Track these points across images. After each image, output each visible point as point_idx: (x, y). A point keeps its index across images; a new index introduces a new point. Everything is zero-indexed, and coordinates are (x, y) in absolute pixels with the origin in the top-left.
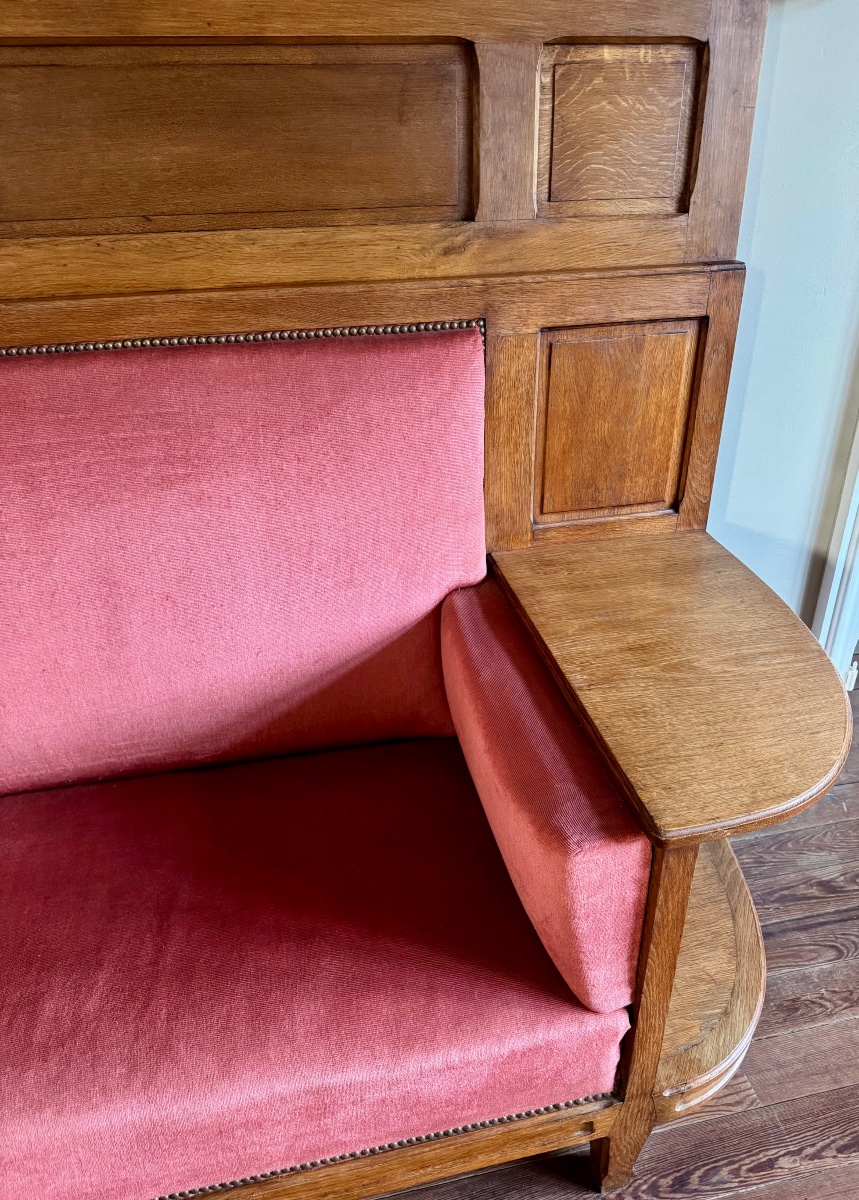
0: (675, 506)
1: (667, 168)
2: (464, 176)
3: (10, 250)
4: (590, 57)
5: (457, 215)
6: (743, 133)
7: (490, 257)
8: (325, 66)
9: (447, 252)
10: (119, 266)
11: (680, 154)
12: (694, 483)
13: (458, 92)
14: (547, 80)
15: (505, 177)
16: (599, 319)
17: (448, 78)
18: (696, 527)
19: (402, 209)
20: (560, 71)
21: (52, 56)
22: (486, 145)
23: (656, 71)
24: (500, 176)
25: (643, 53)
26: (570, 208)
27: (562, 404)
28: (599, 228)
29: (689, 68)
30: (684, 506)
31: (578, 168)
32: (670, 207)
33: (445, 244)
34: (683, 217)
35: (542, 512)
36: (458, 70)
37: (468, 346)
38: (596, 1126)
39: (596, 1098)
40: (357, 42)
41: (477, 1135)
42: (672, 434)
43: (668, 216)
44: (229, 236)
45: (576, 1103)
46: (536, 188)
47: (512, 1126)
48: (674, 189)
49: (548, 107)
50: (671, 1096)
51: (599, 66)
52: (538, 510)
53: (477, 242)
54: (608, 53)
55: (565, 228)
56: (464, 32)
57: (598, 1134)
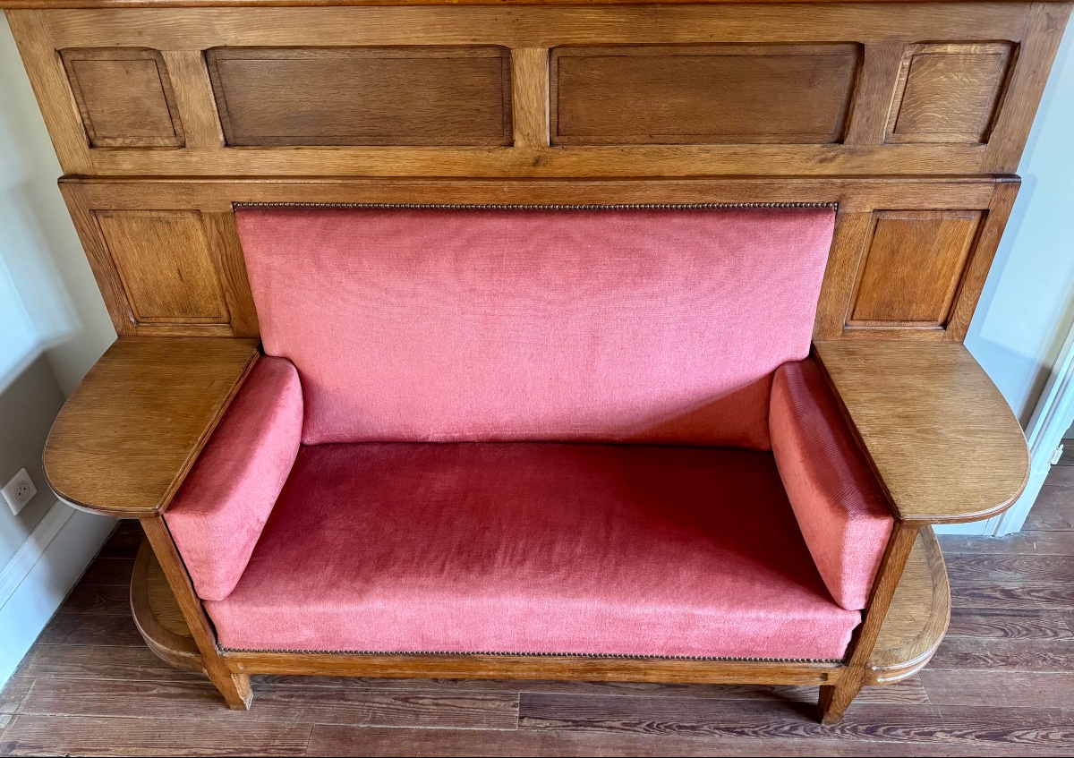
0: (945, 325)
1: (977, 116)
2: (842, 117)
3: (577, 152)
4: (938, 50)
5: (832, 140)
6: (1036, 97)
7: (848, 165)
8: (772, 57)
9: (822, 161)
10: (631, 162)
11: (989, 108)
12: (960, 312)
13: (849, 72)
14: (907, 63)
15: (868, 120)
16: (913, 207)
17: (844, 63)
18: (956, 340)
19: (799, 136)
20: (916, 59)
21: (622, 51)
22: (860, 101)
23: (981, 59)
24: (865, 119)
25: (974, 48)
26: (908, 138)
27: (878, 254)
28: (923, 151)
29: (1004, 57)
30: (951, 325)
31: (918, 115)
32: (976, 139)
33: (822, 157)
34: (983, 147)
35: (852, 319)
36: (851, 59)
37: (826, 221)
38: (829, 677)
39: (832, 661)
40: (792, 44)
41: (761, 664)
42: (950, 279)
43: (973, 144)
44: (694, 148)
45: (820, 661)
46: (888, 126)
47: (782, 665)
48: (981, 129)
49: (904, 79)
50: (877, 671)
51: (944, 55)
52: (850, 317)
53: (842, 156)
54: (950, 48)
55: (903, 149)
56: (859, 39)
57: (830, 682)
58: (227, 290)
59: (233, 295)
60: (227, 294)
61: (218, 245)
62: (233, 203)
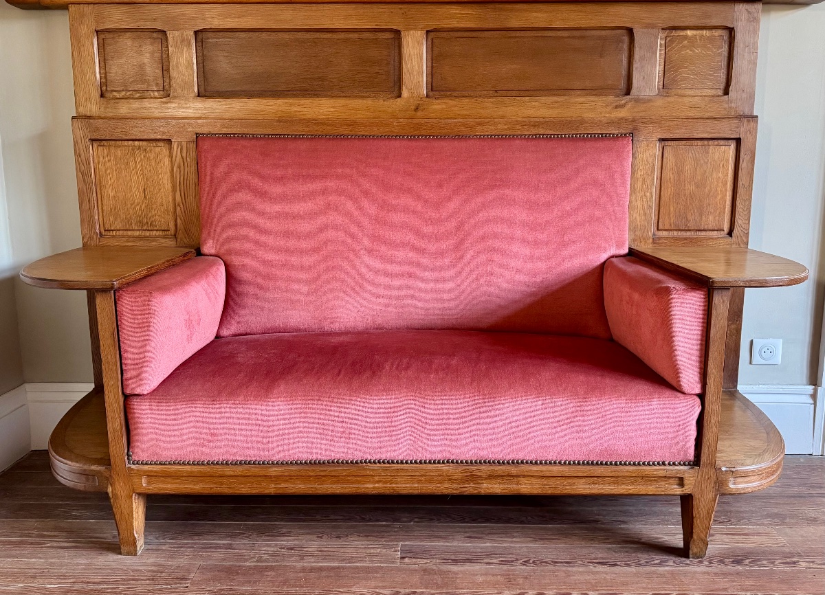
0: (730, 234)
1: (717, 76)
2: (626, 78)
3: (444, 101)
4: (681, 34)
5: (622, 93)
6: (754, 63)
7: (636, 110)
8: (574, 37)
9: (616, 107)
10: (483, 108)
11: (724, 71)
12: (739, 220)
13: (626, 46)
14: (663, 42)
15: (644, 78)
16: (686, 136)
17: (622, 41)
18: (742, 246)
19: (599, 91)
20: (668, 39)
21: (474, 34)
22: (636, 65)
23: (711, 39)
24: (642, 77)
25: (705, 33)
26: (673, 92)
27: (668, 175)
28: (686, 100)
29: (726, 38)
30: (735, 232)
31: (677, 76)
32: (720, 92)
33: (617, 104)
34: (726, 97)
35: (658, 230)
36: (626, 39)
38: (686, 482)
39: (684, 464)
40: (586, 29)
42: (726, 195)
43: (719, 96)
44: (527, 99)
45: (674, 464)
46: (657, 81)
48: (722, 86)
49: (663, 52)
50: (726, 471)
51: (686, 37)
52: (656, 229)
53: (630, 103)
54: (689, 33)
55: (669, 99)
56: (629, 25)
58: (179, 205)
59: (182, 209)
60: (178, 208)
61: (179, 167)
62: (197, 134)
